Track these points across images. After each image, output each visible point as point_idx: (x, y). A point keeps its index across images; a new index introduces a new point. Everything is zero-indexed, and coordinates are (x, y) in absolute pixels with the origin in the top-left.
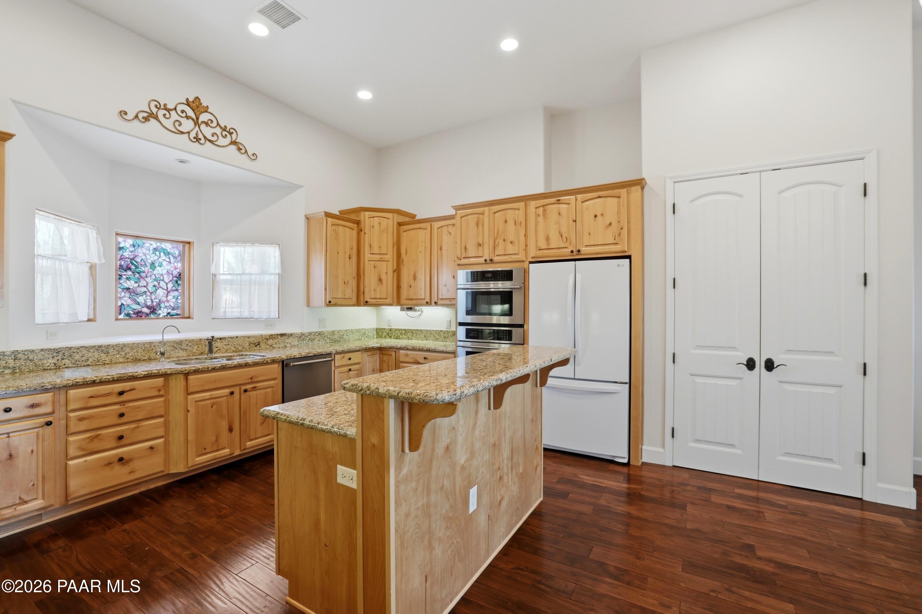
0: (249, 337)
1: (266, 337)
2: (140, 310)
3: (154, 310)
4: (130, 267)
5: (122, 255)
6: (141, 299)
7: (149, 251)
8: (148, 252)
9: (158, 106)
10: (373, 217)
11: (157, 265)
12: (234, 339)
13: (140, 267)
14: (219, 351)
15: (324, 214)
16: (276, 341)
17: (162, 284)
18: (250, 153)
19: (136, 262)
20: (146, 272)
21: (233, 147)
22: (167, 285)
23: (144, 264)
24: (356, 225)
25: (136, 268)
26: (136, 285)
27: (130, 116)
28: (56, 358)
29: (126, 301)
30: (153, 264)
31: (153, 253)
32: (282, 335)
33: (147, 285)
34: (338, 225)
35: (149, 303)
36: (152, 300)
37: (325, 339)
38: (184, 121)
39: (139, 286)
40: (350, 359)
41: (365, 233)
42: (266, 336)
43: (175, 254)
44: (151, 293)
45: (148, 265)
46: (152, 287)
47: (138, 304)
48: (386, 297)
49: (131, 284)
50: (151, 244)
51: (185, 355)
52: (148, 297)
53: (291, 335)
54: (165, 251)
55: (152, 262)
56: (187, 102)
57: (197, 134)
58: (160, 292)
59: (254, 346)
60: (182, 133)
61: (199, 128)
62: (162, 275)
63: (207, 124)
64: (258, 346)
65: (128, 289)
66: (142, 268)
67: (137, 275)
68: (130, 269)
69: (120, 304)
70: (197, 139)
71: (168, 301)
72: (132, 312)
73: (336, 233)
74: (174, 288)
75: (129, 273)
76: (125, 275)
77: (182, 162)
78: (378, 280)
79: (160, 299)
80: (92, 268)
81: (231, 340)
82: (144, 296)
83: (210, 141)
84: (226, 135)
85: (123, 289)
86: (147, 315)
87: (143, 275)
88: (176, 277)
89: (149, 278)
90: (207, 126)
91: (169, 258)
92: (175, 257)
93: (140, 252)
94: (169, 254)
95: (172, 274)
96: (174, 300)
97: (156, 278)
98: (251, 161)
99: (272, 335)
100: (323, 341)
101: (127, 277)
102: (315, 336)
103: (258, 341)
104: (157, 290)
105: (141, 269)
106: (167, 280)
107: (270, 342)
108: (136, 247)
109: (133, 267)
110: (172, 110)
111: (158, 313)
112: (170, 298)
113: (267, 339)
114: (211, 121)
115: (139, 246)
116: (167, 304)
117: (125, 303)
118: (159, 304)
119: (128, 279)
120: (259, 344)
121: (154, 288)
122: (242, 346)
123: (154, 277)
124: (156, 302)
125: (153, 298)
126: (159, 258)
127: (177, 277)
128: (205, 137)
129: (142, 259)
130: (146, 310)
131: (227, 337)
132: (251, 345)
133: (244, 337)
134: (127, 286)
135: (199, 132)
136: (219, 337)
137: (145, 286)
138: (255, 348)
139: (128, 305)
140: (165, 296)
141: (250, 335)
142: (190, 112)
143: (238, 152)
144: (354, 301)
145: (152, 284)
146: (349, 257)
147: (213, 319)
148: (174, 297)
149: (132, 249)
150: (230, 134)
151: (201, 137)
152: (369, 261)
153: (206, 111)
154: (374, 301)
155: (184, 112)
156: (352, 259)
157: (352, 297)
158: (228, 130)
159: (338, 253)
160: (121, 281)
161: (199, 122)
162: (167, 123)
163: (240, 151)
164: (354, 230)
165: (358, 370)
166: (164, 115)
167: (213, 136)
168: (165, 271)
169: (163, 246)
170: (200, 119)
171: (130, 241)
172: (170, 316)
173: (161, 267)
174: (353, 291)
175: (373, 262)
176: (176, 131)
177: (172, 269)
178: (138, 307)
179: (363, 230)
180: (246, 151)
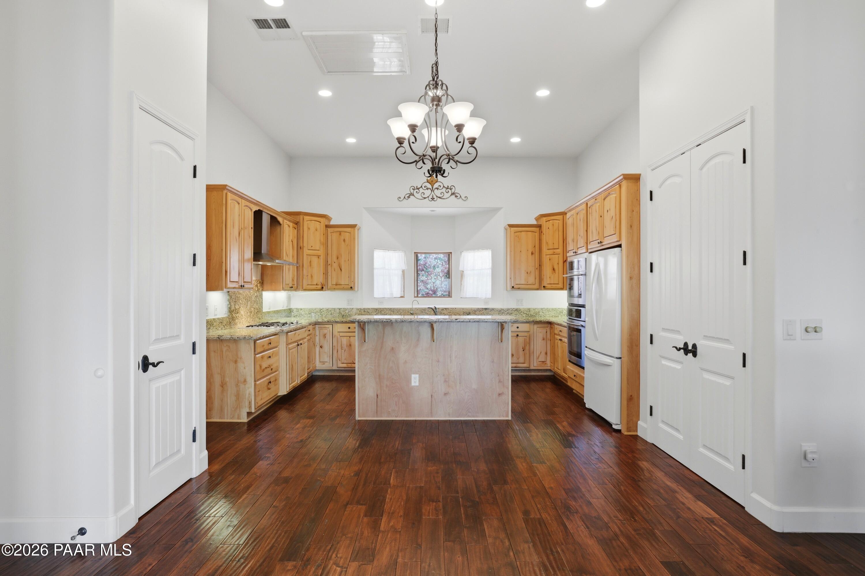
3: (435, 292)
5: (420, 263)
6: (429, 286)
8: (432, 260)
9: (414, 189)
10: (549, 221)
11: (436, 267)
13: (428, 269)
15: (507, 226)
17: (439, 278)
18: (463, 197)
19: (427, 266)
20: (431, 271)
21: (453, 196)
23: (430, 267)
24: (538, 229)
25: (426, 269)
26: (426, 279)
27: (402, 198)
28: (376, 312)
29: (422, 287)
30: (434, 266)
31: (434, 261)
33: (432, 278)
34: (521, 232)
35: (432, 289)
36: (434, 287)
37: (521, 314)
38: (425, 192)
39: (428, 279)
40: (518, 327)
41: (543, 234)
43: (446, 260)
44: (433, 283)
45: (432, 267)
47: (427, 289)
48: (558, 283)
49: (424, 278)
50: (433, 256)
52: (432, 285)
53: (493, 309)
54: (440, 259)
56: (427, 181)
57: (433, 196)
58: (438, 282)
60: (425, 198)
61: (433, 192)
62: (439, 272)
63: (437, 189)
65: (423, 281)
67: (427, 274)
68: (423, 270)
69: (419, 289)
70: (433, 199)
71: (442, 287)
72: (424, 293)
73: (518, 237)
74: (445, 280)
75: (423, 272)
76: (421, 274)
77: (433, 211)
78: (553, 269)
79: (438, 286)
80: (403, 271)
83: (439, 197)
84: (448, 191)
85: (421, 281)
86: (431, 295)
87: (430, 273)
89: (432, 275)
90: (437, 190)
91: (442, 263)
92: (445, 262)
93: (428, 260)
94: (442, 260)
95: (444, 272)
96: (445, 287)
97: (436, 274)
98: (465, 201)
99: (478, 309)
100: (520, 315)
102: (513, 311)
106: (441, 275)
108: (426, 258)
109: (425, 269)
110: (419, 188)
111: (437, 294)
112: (443, 285)
114: (439, 187)
115: (427, 258)
116: (441, 289)
117: (421, 289)
119: (423, 275)
121: (435, 280)
123: (435, 274)
124: (436, 288)
125: (434, 285)
126: (437, 263)
127: (447, 273)
128: (437, 196)
129: (429, 264)
130: (431, 292)
131: (450, 308)
134: (422, 279)
135: (434, 195)
137: (430, 279)
139: (423, 290)
140: (441, 284)
141: (464, 308)
142: (429, 186)
143: (456, 198)
144: (537, 286)
145: (434, 278)
146: (532, 254)
147: (461, 298)
148: (445, 285)
149: (424, 259)
150: (451, 189)
151: (435, 197)
152: (546, 255)
153: (437, 182)
154: (550, 286)
155: (426, 187)
156: (534, 255)
157: (535, 283)
158: (449, 188)
159: (521, 251)
160: (420, 277)
161: (434, 189)
162: (418, 196)
163: (458, 198)
164: (536, 232)
165: (526, 336)
166: (417, 192)
167: (441, 194)
168: (440, 270)
169: (439, 256)
170: (434, 187)
171: (424, 255)
172: (443, 296)
173: (438, 268)
174: (535, 278)
175: (549, 256)
176: (423, 198)
177: (444, 269)
178: (427, 291)
179: (543, 232)
180: (461, 196)
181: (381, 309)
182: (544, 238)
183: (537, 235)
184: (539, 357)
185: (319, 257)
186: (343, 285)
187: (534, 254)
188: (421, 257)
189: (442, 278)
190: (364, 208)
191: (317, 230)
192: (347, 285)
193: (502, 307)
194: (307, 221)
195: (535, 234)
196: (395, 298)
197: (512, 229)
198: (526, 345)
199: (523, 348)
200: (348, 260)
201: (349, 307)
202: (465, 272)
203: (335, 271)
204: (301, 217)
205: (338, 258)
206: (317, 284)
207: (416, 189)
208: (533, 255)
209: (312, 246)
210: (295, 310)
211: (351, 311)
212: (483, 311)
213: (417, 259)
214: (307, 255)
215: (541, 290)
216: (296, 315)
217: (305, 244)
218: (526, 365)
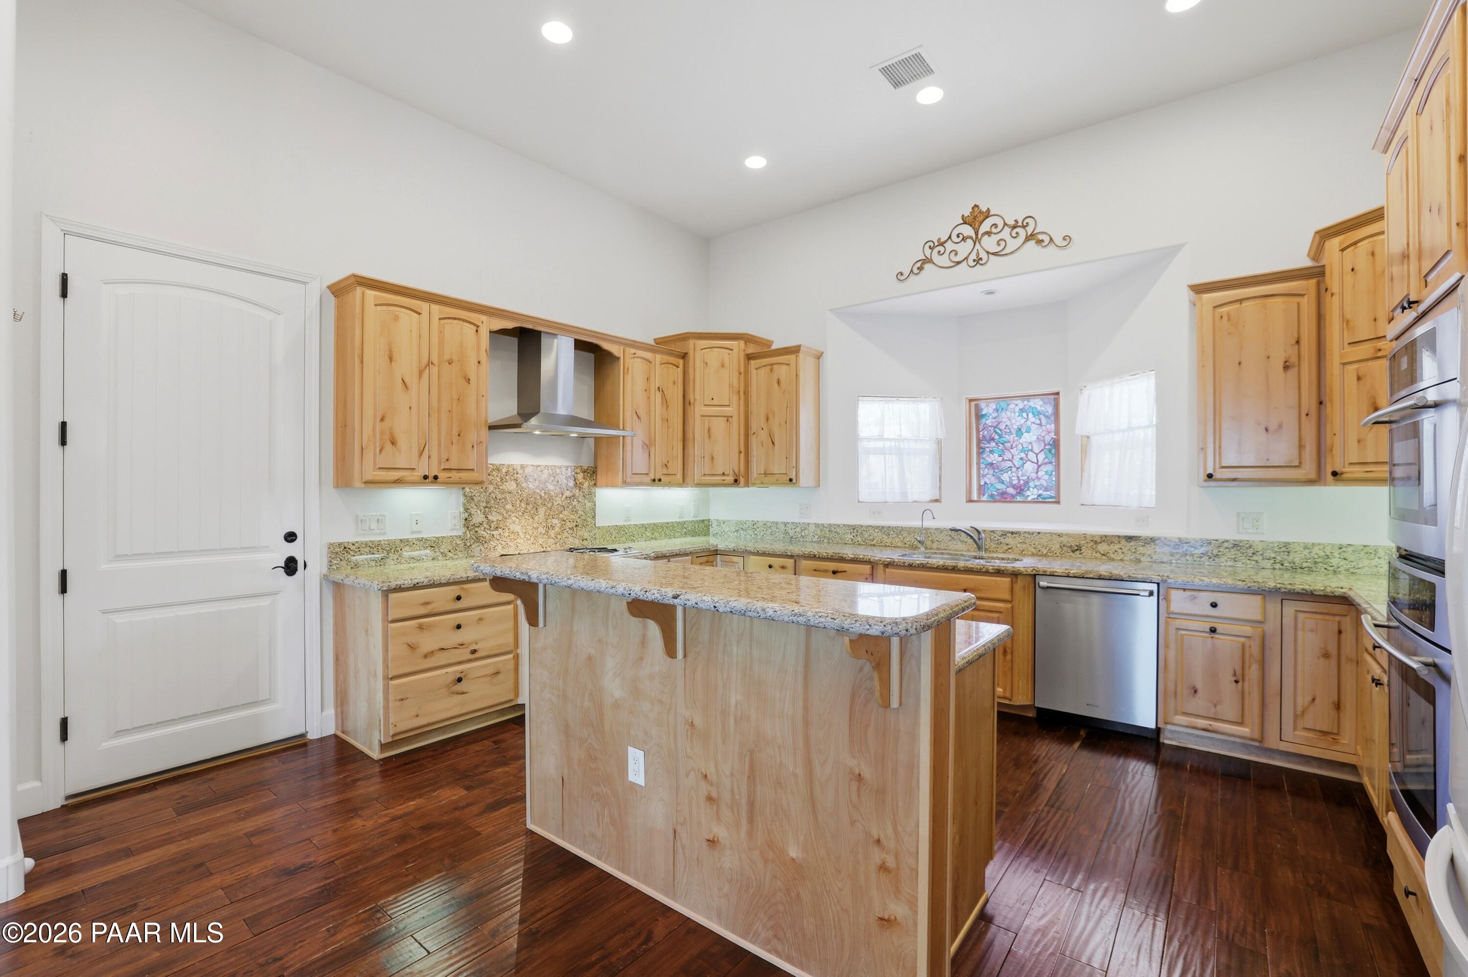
0: (1060, 535)
1: (1095, 539)
2: (1004, 490)
3: (1021, 490)
4: (993, 438)
5: (985, 423)
6: (1005, 477)
7: (1015, 413)
8: (1013, 414)
9: (932, 246)
10: (1355, 243)
11: (1024, 430)
12: (1034, 535)
13: (1004, 436)
14: (1010, 551)
16: (1116, 547)
17: (1031, 456)
18: (1058, 240)
19: (1001, 430)
20: (1011, 441)
21: (1032, 243)
22: (1037, 457)
23: (1008, 431)
24: (1311, 282)
25: (1000, 438)
26: (1001, 459)
27: (906, 274)
29: (989, 479)
31: (1019, 416)
32: (1129, 538)
33: (1013, 457)
34: (1241, 301)
35: (1015, 482)
36: (1018, 477)
38: (961, 246)
39: (1003, 460)
40: (1214, 605)
41: (1333, 295)
42: (1092, 536)
43: (1048, 412)
44: (1018, 468)
45: (1014, 432)
46: (1018, 460)
47: (1003, 482)
49: (994, 458)
50: (1017, 405)
51: (964, 550)
52: (1014, 474)
54: (1035, 411)
55: (1018, 428)
56: (963, 220)
57: (978, 253)
58: (1029, 467)
59: (1069, 551)
60: (958, 263)
61: (980, 244)
62: (1031, 443)
63: (989, 233)
64: (1078, 551)
65: (992, 464)
66: (1007, 436)
67: (1001, 446)
68: (993, 439)
69: (982, 483)
70: (978, 261)
71: (1038, 478)
72: (996, 493)
73: (1230, 320)
74: (1046, 460)
75: (993, 444)
76: (988, 448)
77: (991, 293)
79: (1028, 475)
80: (939, 443)
81: (1029, 536)
82: (1010, 472)
83: (994, 254)
84: (1017, 233)
85: (987, 464)
86: (1013, 496)
87: (1008, 445)
88: (1049, 444)
89: (1015, 449)
90: (990, 236)
91: (1040, 419)
92: (1047, 417)
93: (1003, 415)
94: (1039, 413)
95: (1044, 441)
96: (1047, 477)
97: (1023, 447)
98: (1065, 249)
99: (1106, 536)
101: (990, 450)
102: (1222, 550)
103: (1078, 544)
104: (1024, 463)
105: (1005, 438)
106: (1037, 451)
107: (1103, 548)
108: (999, 412)
109: (997, 437)
110: (945, 242)
111: (1026, 494)
112: (1040, 474)
113: (1096, 543)
114: (993, 227)
115: (1002, 409)
116: (1037, 483)
117: (988, 482)
118: (1026, 483)
119: (991, 452)
120: (1079, 548)
121: (1021, 462)
122: (1048, 548)
123: (1021, 447)
124: (1023, 480)
125: (1020, 475)
126: (1026, 421)
127: (1051, 445)
128: (988, 252)
129: (1007, 425)
130: (1011, 490)
131: (1022, 531)
132: (1065, 548)
133: (1051, 534)
134: (990, 461)
135: (980, 250)
136: (1011, 530)
137: (1010, 460)
138: (1071, 554)
139: (992, 485)
140: (1035, 471)
142: (968, 231)
143: (1040, 246)
144: (1309, 469)
145: (1019, 457)
146: (1286, 368)
147: (1082, 505)
148: (1046, 472)
149: (995, 415)
150: (1024, 227)
151: (983, 255)
152: (1344, 364)
153: (987, 217)
154: (1358, 472)
155: (960, 235)
156: (1295, 370)
157: (1300, 463)
158: (1020, 224)
159: (1240, 364)
160: (984, 456)
161: (979, 236)
162: (943, 261)
163: (1043, 244)
164: (1303, 295)
165: (1249, 637)
166: (939, 252)
167: (999, 245)
168: (1034, 438)
169: (1031, 404)
170: (981, 232)
171: (993, 406)
172: (1040, 500)
173: (1029, 432)
174: (1301, 447)
175: (1356, 366)
176: (953, 264)
177: (1043, 434)
178: (1000, 486)
179: (1329, 288)
180: (1051, 239)
181: (862, 526)
182: (1333, 307)
183: (1308, 304)
184: (1303, 712)
185: (728, 418)
186: (777, 475)
187: (1293, 366)
188: (988, 409)
189: (1039, 456)
190: (829, 310)
191: (723, 367)
192: (784, 475)
193: (1183, 535)
194: (702, 350)
195: (1298, 299)
196: (915, 502)
197: (1206, 296)
198: (1250, 667)
199: (1235, 675)
200: (786, 422)
201: (802, 521)
202: (1094, 440)
203: (762, 445)
204: (691, 342)
205: (767, 419)
206: (724, 473)
207: (938, 246)
208: (1293, 372)
209: (713, 399)
210: (714, 524)
211: (805, 529)
212: (1119, 542)
213: (979, 416)
214: (702, 416)
215: (1325, 485)
216: (716, 532)
217: (697, 396)
218: (1247, 730)
